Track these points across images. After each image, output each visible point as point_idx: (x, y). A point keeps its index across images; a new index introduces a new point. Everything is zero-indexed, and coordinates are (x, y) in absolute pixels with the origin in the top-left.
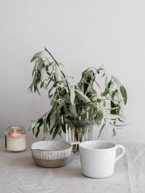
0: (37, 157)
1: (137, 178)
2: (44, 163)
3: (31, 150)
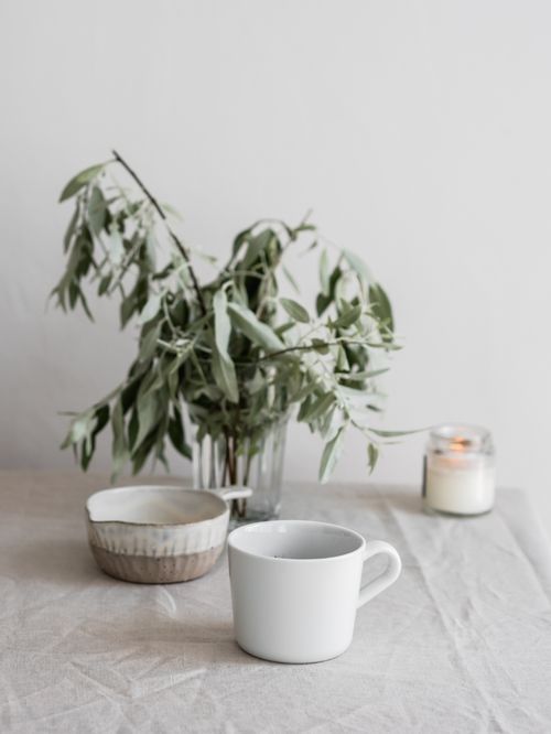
0: (114, 548)
1: (466, 616)
2: (137, 568)
3: (92, 522)
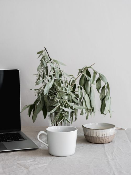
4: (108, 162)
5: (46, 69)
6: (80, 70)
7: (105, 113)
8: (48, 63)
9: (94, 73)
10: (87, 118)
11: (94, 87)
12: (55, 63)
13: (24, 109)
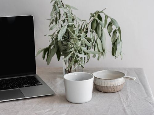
4: (124, 110)
5: (59, 14)
6: (92, 15)
7: (116, 56)
8: (61, 8)
9: (106, 17)
10: (98, 59)
11: (105, 31)
12: (68, 8)
13: (39, 53)
